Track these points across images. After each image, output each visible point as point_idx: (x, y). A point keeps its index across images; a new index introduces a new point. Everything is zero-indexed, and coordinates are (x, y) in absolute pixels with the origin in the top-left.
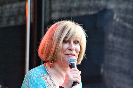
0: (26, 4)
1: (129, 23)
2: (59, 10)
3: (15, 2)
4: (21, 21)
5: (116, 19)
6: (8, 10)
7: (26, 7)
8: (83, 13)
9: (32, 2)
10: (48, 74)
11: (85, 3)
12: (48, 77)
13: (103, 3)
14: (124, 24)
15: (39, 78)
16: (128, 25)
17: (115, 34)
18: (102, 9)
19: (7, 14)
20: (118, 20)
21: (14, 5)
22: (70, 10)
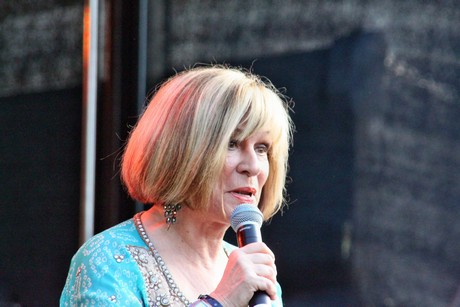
0: (85, 14)
1: (438, 79)
2: (197, 35)
3: (45, 8)
4: (65, 72)
5: (394, 66)
6: (20, 37)
7: (84, 27)
8: (280, 46)
9: (103, 6)
10: (151, 250)
11: (287, 11)
12: (151, 259)
13: (348, 10)
14: (422, 82)
15: (119, 260)
16: (437, 88)
17: (389, 119)
18: (344, 31)
19: (16, 51)
20: (400, 69)
21: (43, 20)
22: (234, 36)
